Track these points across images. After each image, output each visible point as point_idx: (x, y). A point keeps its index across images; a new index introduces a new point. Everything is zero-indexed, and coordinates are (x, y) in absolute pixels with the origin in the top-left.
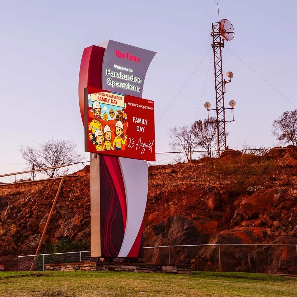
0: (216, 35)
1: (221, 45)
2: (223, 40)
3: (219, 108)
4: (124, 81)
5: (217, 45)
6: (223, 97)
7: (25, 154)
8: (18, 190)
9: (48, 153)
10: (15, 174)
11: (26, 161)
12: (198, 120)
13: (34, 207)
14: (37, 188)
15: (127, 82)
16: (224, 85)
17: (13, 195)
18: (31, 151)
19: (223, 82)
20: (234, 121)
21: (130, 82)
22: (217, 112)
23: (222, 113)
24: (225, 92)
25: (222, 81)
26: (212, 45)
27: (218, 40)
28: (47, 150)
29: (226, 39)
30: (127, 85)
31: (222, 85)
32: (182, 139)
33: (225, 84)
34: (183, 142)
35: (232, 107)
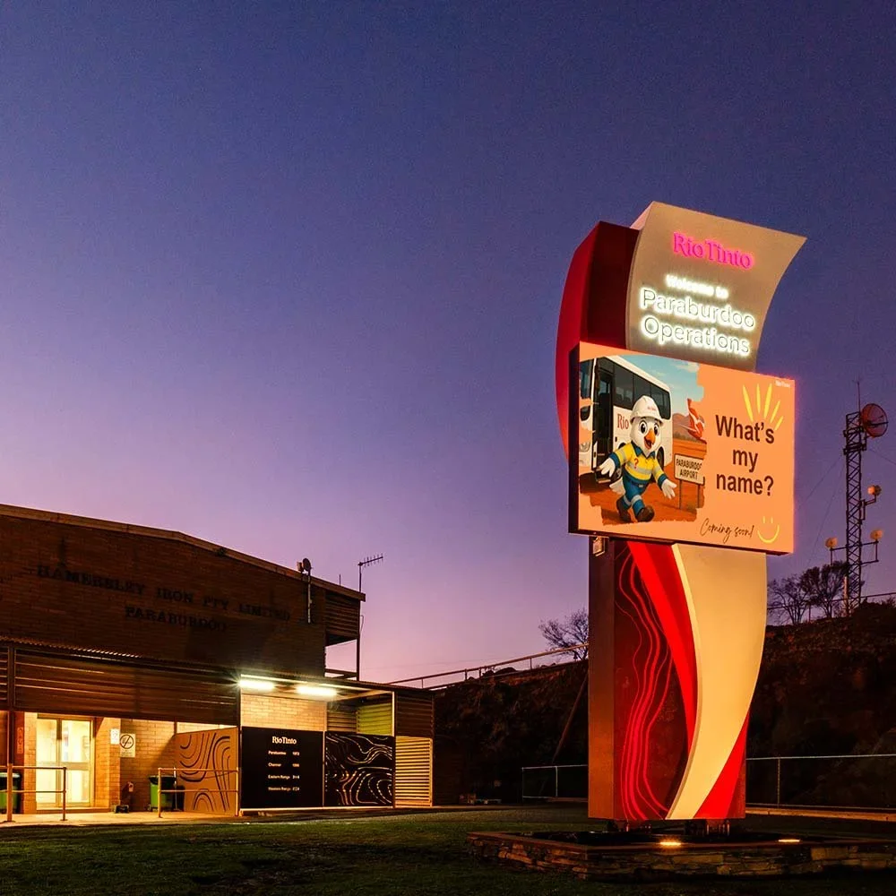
0: (852, 434)
1: (861, 447)
2: (865, 439)
3: (852, 544)
4: (697, 325)
5: (853, 449)
6: (859, 527)
7: (547, 631)
8: (533, 678)
9: (579, 629)
10: (530, 658)
11: (548, 641)
12: (811, 568)
13: (552, 700)
14: (558, 673)
15: (709, 326)
16: (862, 509)
17: (527, 685)
18: (554, 627)
19: (862, 504)
20: (877, 561)
21: (715, 325)
22: (848, 551)
23: (857, 553)
24: (864, 519)
25: (860, 502)
26: (844, 450)
27: (856, 440)
28: (576, 625)
29: (871, 435)
30: (707, 334)
31: (859, 509)
32: (786, 595)
33: (864, 508)
34: (786, 600)
35: (874, 541)
